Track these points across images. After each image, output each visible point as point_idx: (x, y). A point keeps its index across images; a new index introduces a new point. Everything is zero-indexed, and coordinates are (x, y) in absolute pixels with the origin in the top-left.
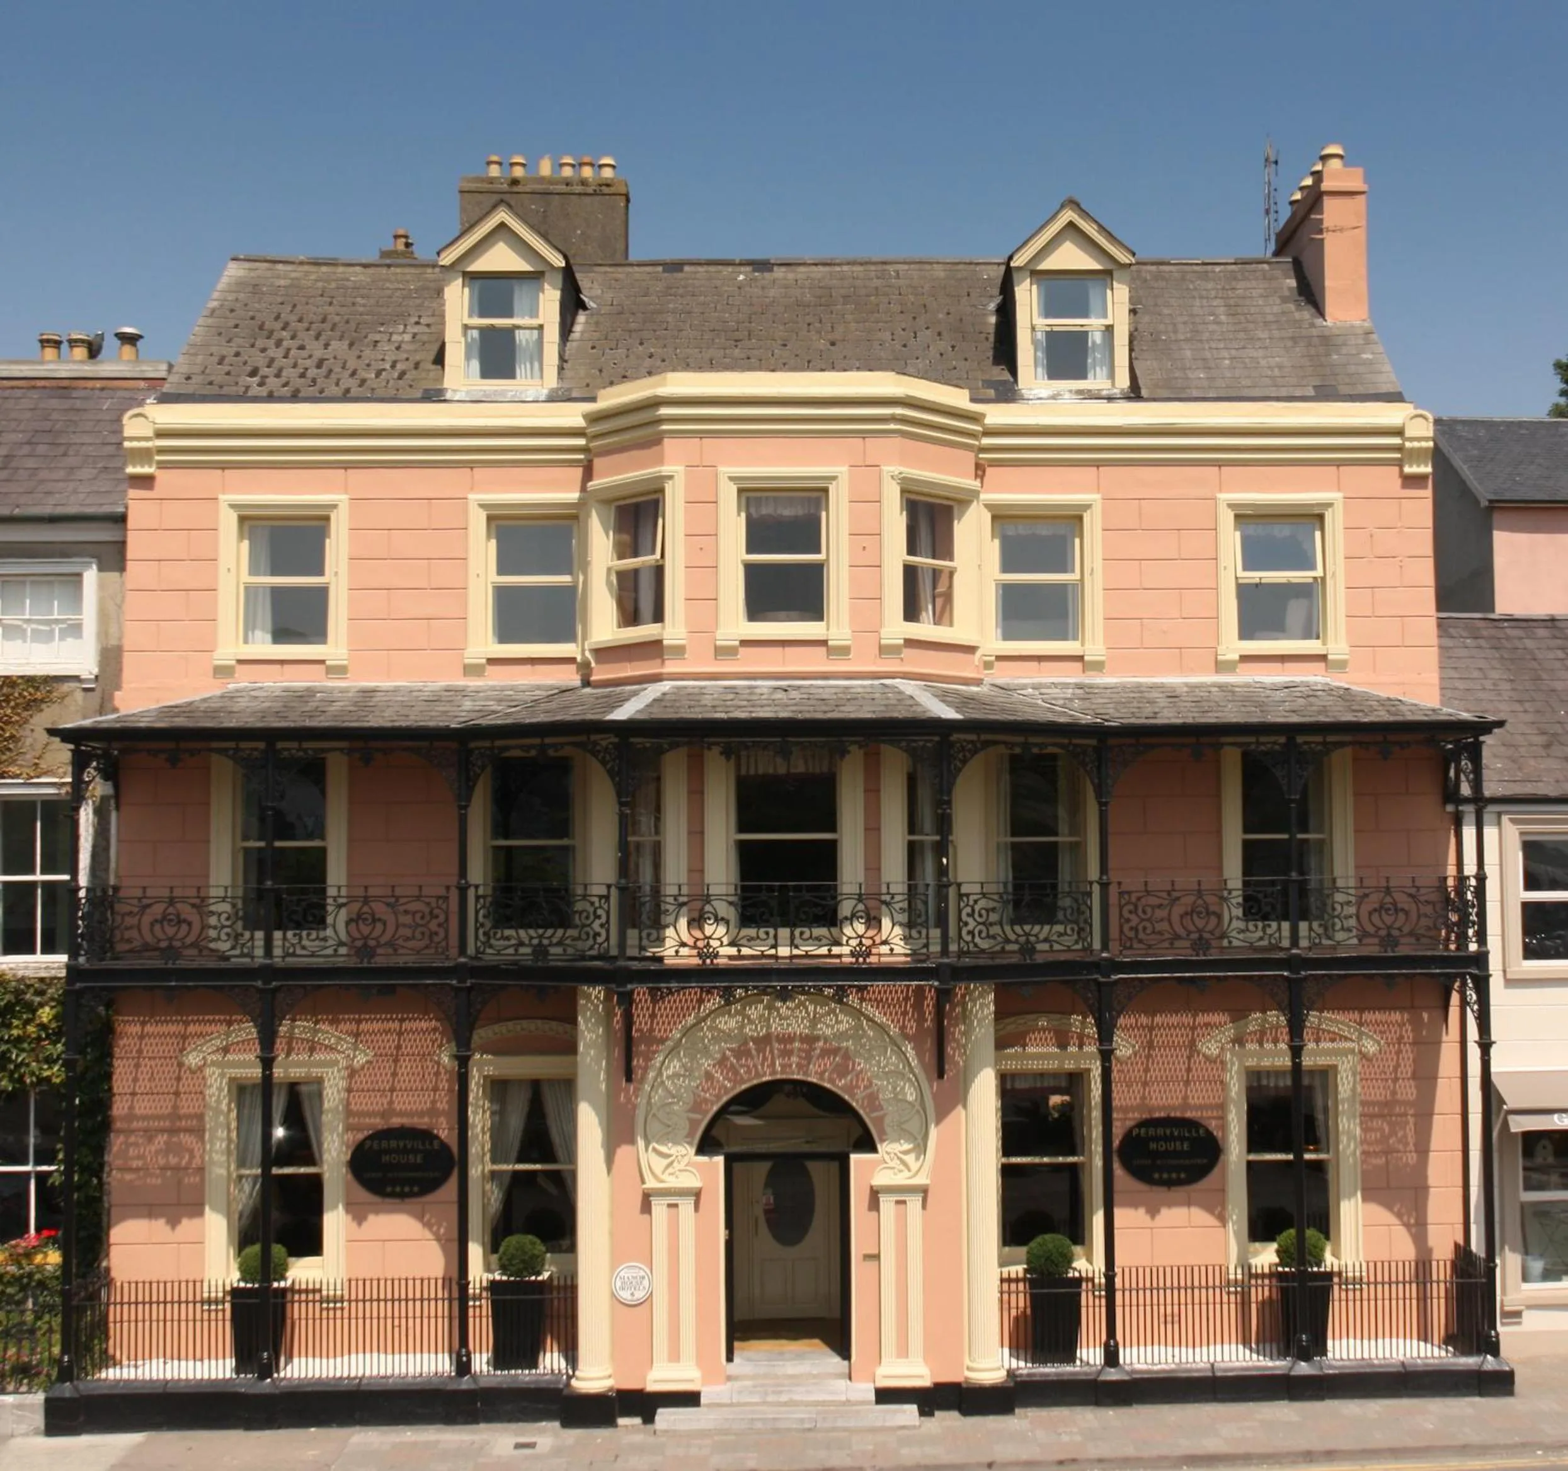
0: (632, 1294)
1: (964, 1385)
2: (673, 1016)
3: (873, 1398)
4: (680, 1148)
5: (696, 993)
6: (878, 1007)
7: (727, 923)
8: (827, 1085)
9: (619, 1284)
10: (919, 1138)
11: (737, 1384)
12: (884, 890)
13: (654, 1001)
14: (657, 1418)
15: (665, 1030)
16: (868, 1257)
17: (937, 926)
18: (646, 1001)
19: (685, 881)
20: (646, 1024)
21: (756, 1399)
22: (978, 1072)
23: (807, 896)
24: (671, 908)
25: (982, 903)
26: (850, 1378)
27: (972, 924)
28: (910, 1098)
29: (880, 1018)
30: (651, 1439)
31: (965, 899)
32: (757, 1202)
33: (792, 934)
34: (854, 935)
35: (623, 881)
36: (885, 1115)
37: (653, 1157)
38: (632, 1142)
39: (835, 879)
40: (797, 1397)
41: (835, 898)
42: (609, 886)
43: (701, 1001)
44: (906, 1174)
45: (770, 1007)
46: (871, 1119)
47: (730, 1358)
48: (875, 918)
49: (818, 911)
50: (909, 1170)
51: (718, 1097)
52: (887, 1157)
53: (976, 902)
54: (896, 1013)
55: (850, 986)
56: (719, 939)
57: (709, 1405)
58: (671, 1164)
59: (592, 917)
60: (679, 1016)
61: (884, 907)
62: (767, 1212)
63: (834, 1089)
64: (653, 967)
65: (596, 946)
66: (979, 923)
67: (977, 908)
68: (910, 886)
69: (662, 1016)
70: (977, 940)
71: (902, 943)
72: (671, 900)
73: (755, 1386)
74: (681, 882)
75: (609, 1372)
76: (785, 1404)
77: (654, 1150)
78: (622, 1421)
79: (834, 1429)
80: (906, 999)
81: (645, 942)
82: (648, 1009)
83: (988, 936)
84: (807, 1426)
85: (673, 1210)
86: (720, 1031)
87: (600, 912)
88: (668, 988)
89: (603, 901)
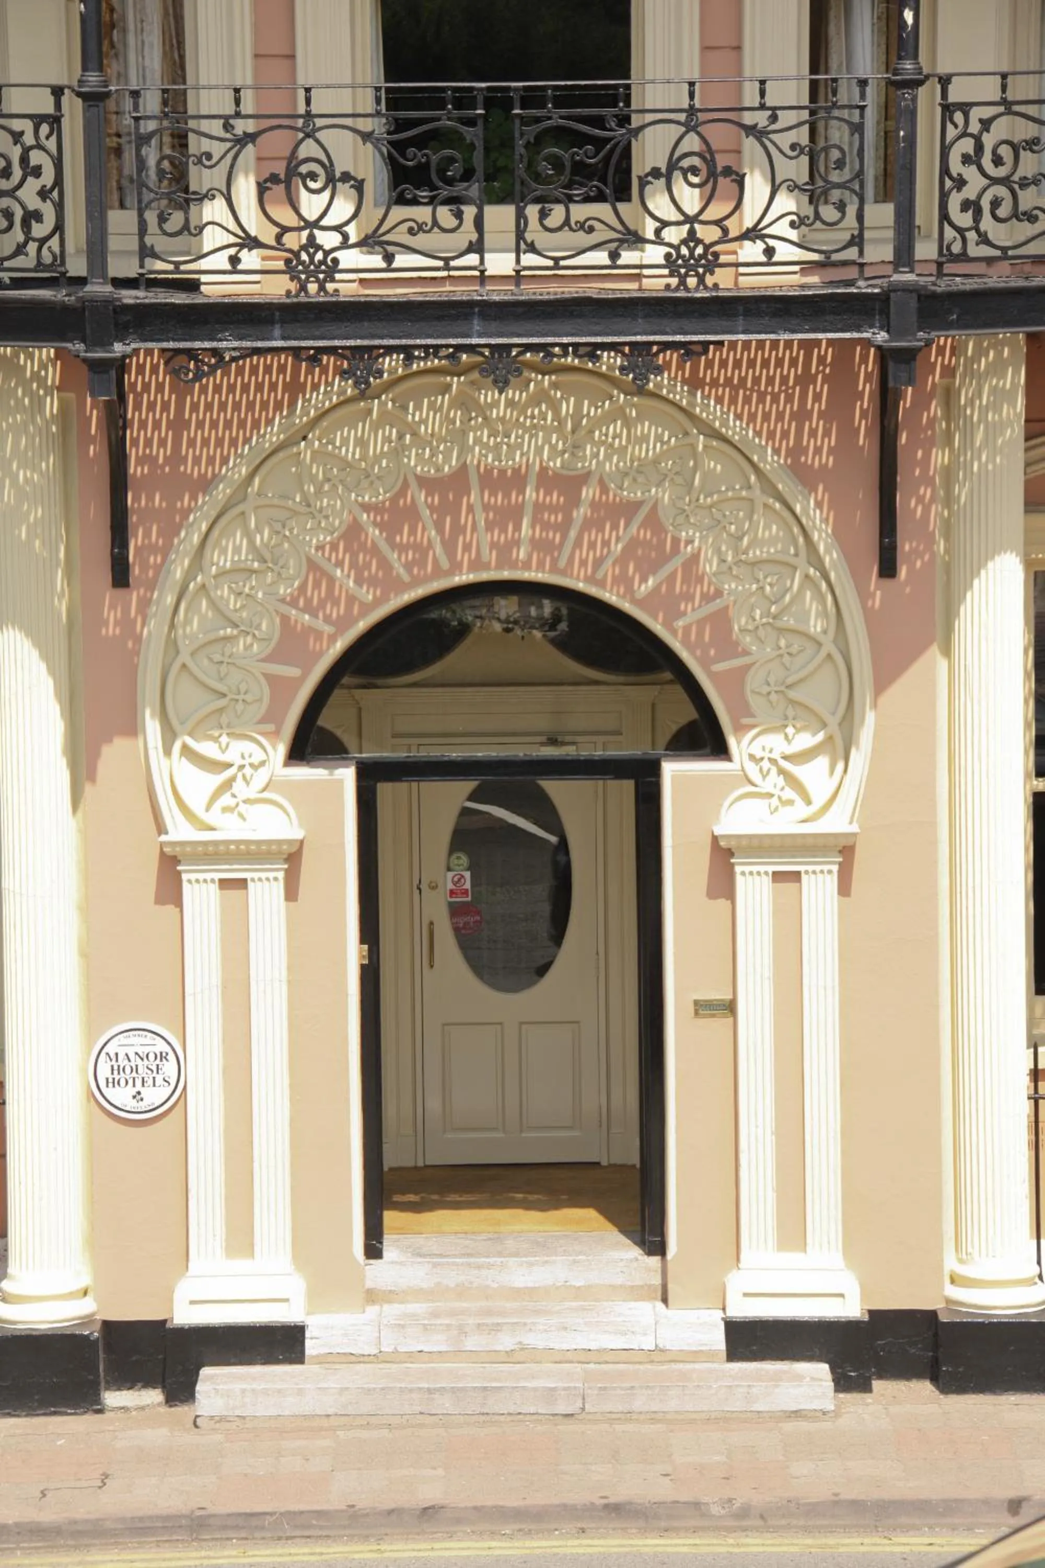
0: (137, 1096)
1: (944, 1318)
2: (228, 425)
3: (722, 1346)
4: (246, 746)
5: (282, 369)
6: (733, 401)
7: (359, 187)
8: (610, 597)
9: (104, 1071)
10: (833, 722)
11: (392, 1311)
12: (750, 97)
13: (181, 388)
14: (201, 1388)
15: (211, 461)
16: (703, 1008)
17: (883, 196)
18: (160, 388)
19: (249, 81)
20: (162, 443)
21: (437, 1343)
22: (982, 564)
23: (556, 117)
24: (217, 149)
25: (1001, 129)
26: (665, 1300)
27: (975, 182)
28: (816, 626)
29: (734, 429)
30: (190, 1438)
31: (958, 117)
32: (434, 887)
33: (520, 215)
34: (677, 217)
35: (93, 78)
36: (747, 668)
37: (186, 771)
38: (133, 728)
39: (625, 73)
40: (535, 1340)
41: (624, 120)
42: (57, 92)
43: (295, 389)
44: (801, 810)
45: (465, 403)
46: (712, 675)
47: (373, 1251)
48: (728, 171)
49: (586, 154)
50: (809, 802)
51: (341, 625)
52: (752, 771)
53: (986, 124)
54: (780, 416)
55: (665, 346)
56: (337, 228)
57: (326, 1359)
58: (228, 785)
59: (17, 173)
60: (242, 424)
61: (750, 144)
62: (456, 910)
63: (627, 607)
64: (179, 298)
65: (32, 247)
66: (995, 181)
67: (989, 141)
68: (814, 85)
69: (200, 425)
70: (987, 223)
71: (793, 235)
72: (215, 127)
73: (435, 1315)
74: (238, 83)
75: (86, 1280)
76: (509, 1357)
77: (187, 751)
78: (113, 1398)
79: (628, 1416)
80: (806, 380)
81: (154, 239)
82: (165, 407)
83: (1016, 215)
84: (562, 1409)
85: (234, 894)
86: (345, 465)
87: (36, 158)
88: (215, 352)
89: (45, 129)
